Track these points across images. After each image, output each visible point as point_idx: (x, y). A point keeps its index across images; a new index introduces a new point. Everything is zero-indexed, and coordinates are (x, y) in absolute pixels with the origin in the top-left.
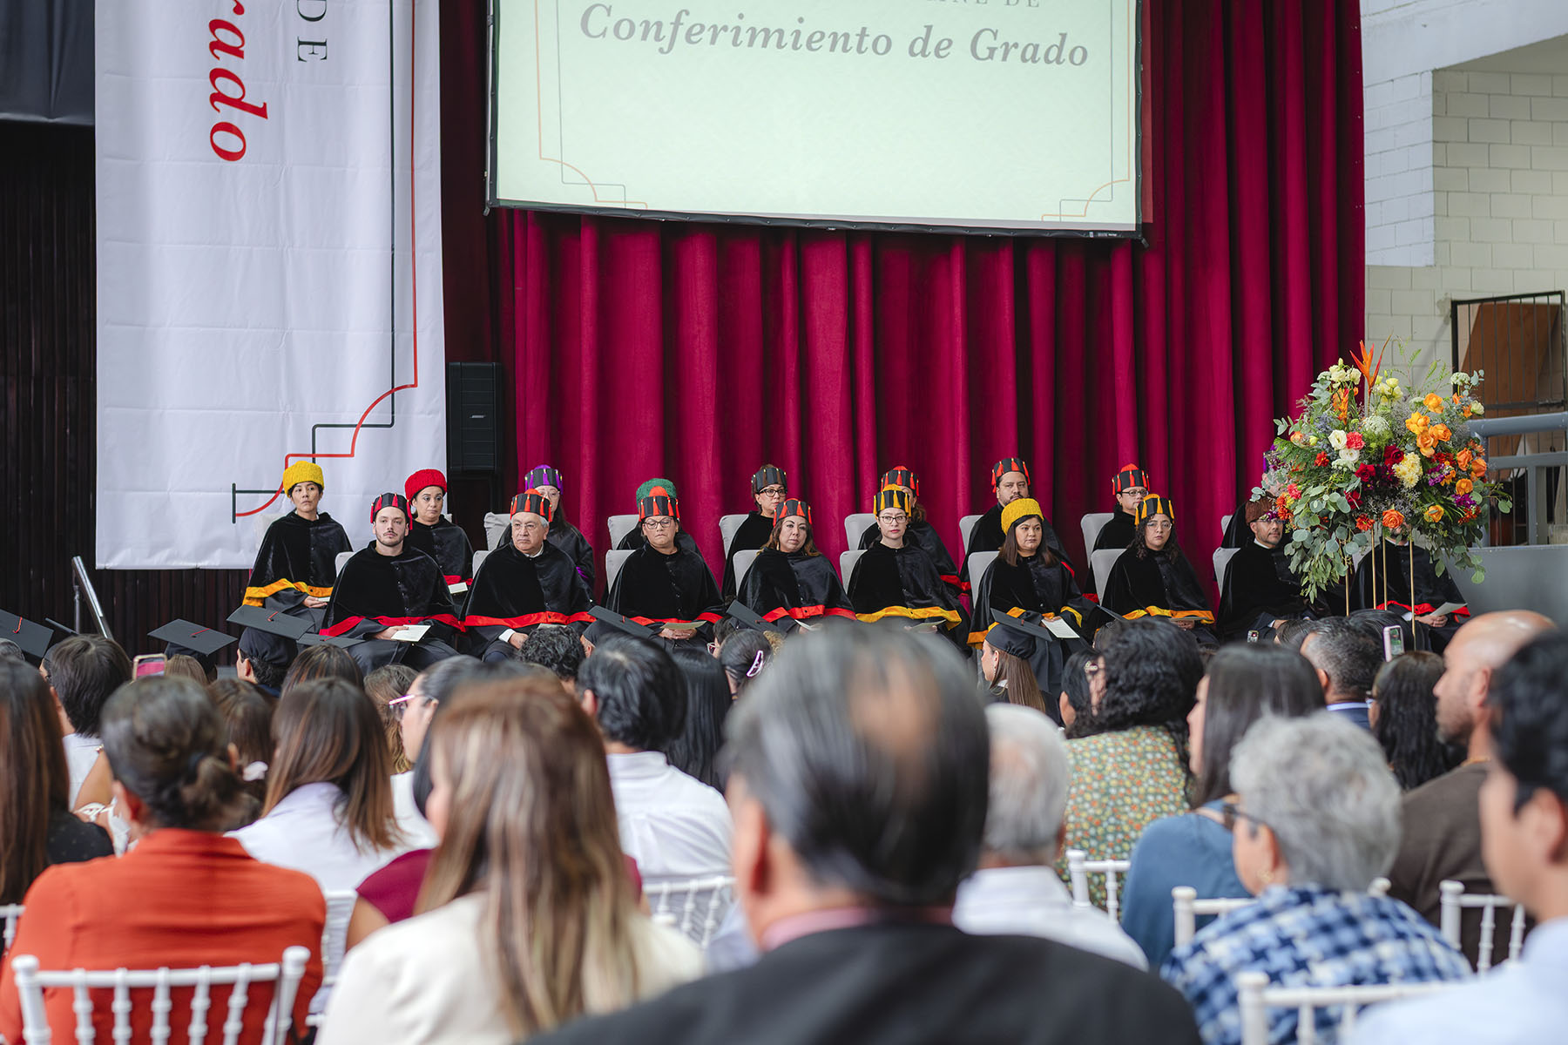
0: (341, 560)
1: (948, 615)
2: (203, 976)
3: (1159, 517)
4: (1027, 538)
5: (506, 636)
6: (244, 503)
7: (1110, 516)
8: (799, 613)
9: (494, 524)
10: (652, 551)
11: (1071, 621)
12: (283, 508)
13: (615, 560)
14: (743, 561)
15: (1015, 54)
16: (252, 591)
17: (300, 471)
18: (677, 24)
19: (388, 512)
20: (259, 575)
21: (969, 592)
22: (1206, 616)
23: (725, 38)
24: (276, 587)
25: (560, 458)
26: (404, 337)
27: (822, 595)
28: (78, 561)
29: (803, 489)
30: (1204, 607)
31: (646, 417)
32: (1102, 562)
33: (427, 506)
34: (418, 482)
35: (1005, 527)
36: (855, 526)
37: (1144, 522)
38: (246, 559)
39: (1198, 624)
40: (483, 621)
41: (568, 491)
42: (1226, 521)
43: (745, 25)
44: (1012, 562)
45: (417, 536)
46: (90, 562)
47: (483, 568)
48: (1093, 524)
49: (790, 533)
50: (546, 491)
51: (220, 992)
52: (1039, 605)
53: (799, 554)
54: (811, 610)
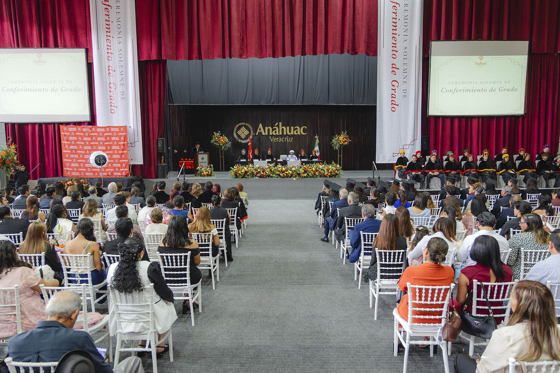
0: (408, 163)
1: (494, 170)
2: (437, 287)
3: (528, 156)
4: (506, 160)
5: (430, 173)
6: (394, 155)
7: (519, 155)
8: (472, 170)
9: (428, 158)
10: (451, 161)
11: (513, 171)
12: (399, 156)
13: (445, 163)
14: (463, 163)
15: (506, 90)
16: (396, 166)
17: (402, 151)
18: (455, 89)
19: (414, 157)
20: (397, 164)
21: (496, 167)
22: (535, 170)
23: (462, 91)
24: (399, 166)
25: (436, 148)
26: (416, 133)
27: (475, 168)
28: (373, 162)
29: (471, 153)
30: (534, 169)
31: (448, 142)
32: (518, 163)
33: (419, 155)
34: (417, 153)
35: (503, 158)
36: (479, 157)
37: (525, 157)
38: (396, 162)
39: (533, 172)
40: (427, 171)
41: (438, 153)
42: (537, 156)
43: (465, 89)
44: (504, 163)
45: (418, 160)
46: (375, 162)
47: (427, 164)
48: (515, 157)
49: (470, 159)
50: (435, 153)
51: (440, 290)
52: (507, 169)
53: (472, 162)
54: (474, 170)
